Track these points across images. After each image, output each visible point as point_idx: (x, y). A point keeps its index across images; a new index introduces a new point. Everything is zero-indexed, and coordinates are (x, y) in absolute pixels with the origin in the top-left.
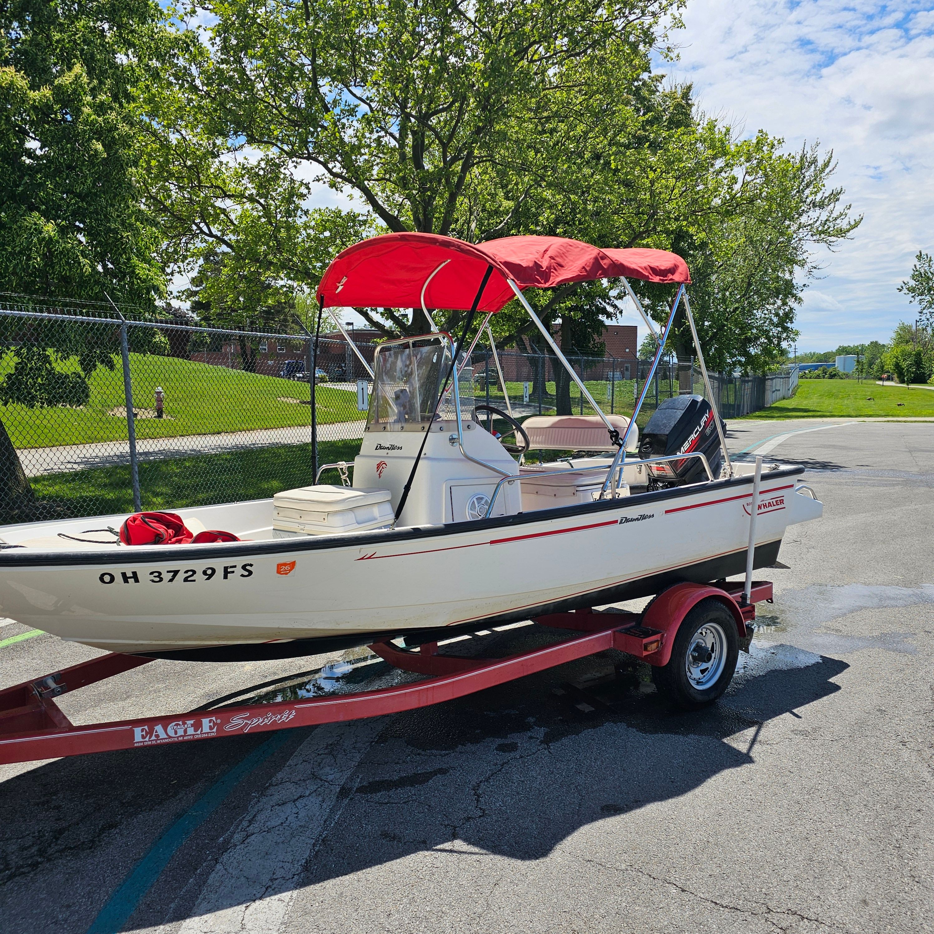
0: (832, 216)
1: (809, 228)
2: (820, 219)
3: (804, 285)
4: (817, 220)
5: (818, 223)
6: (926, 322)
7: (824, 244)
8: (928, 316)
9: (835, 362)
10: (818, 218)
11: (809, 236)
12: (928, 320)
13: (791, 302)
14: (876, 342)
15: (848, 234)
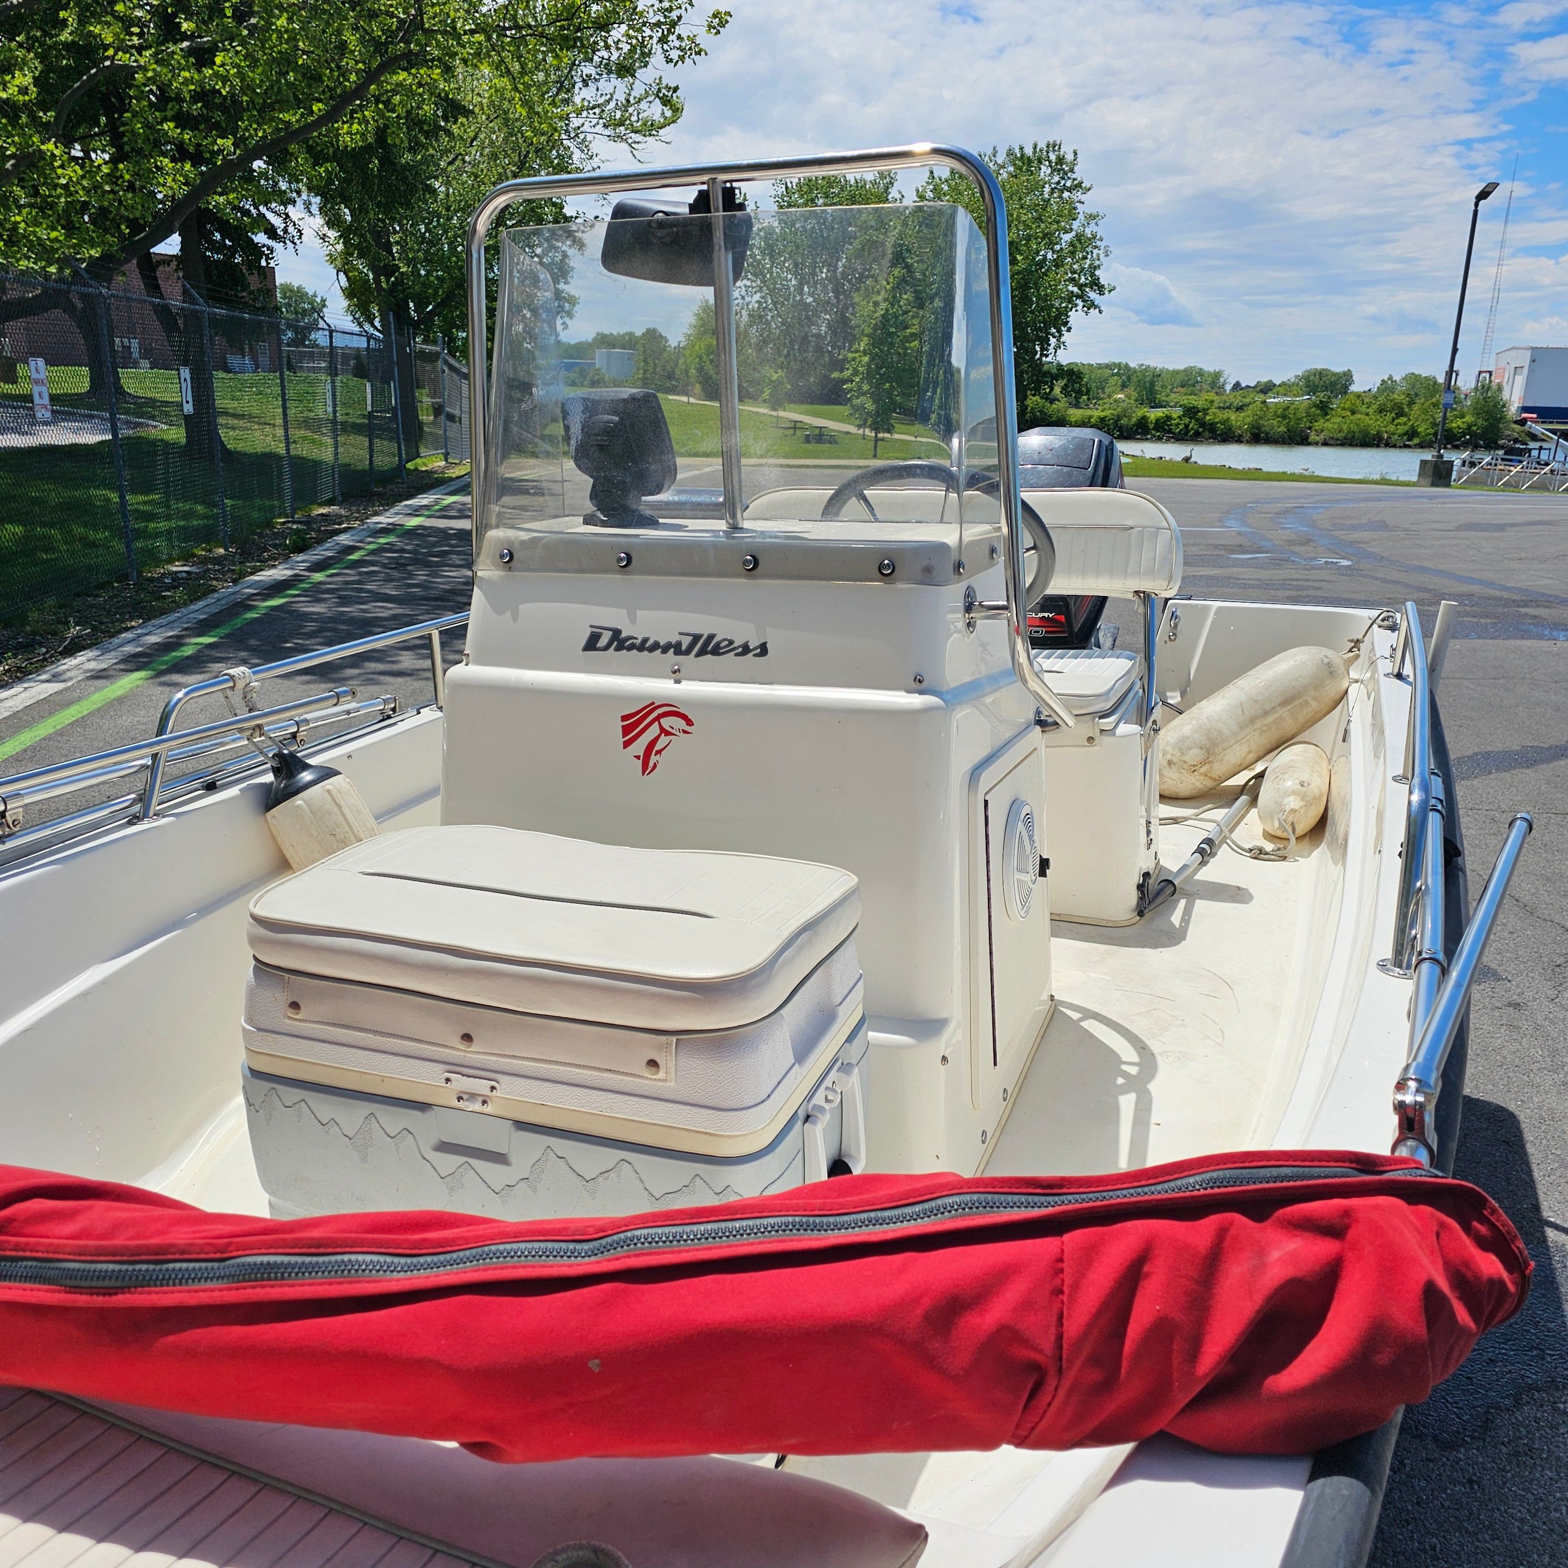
0: (633, 94)
1: (597, 111)
2: (615, 97)
3: (597, 217)
4: (611, 99)
5: (612, 105)
6: (740, 301)
7: (624, 146)
8: (743, 293)
9: (593, 359)
10: (612, 95)
11: (600, 126)
12: (743, 298)
13: (565, 246)
14: (655, 330)
15: (662, 132)
